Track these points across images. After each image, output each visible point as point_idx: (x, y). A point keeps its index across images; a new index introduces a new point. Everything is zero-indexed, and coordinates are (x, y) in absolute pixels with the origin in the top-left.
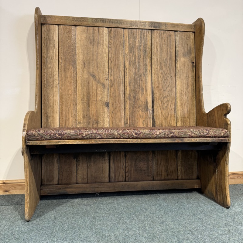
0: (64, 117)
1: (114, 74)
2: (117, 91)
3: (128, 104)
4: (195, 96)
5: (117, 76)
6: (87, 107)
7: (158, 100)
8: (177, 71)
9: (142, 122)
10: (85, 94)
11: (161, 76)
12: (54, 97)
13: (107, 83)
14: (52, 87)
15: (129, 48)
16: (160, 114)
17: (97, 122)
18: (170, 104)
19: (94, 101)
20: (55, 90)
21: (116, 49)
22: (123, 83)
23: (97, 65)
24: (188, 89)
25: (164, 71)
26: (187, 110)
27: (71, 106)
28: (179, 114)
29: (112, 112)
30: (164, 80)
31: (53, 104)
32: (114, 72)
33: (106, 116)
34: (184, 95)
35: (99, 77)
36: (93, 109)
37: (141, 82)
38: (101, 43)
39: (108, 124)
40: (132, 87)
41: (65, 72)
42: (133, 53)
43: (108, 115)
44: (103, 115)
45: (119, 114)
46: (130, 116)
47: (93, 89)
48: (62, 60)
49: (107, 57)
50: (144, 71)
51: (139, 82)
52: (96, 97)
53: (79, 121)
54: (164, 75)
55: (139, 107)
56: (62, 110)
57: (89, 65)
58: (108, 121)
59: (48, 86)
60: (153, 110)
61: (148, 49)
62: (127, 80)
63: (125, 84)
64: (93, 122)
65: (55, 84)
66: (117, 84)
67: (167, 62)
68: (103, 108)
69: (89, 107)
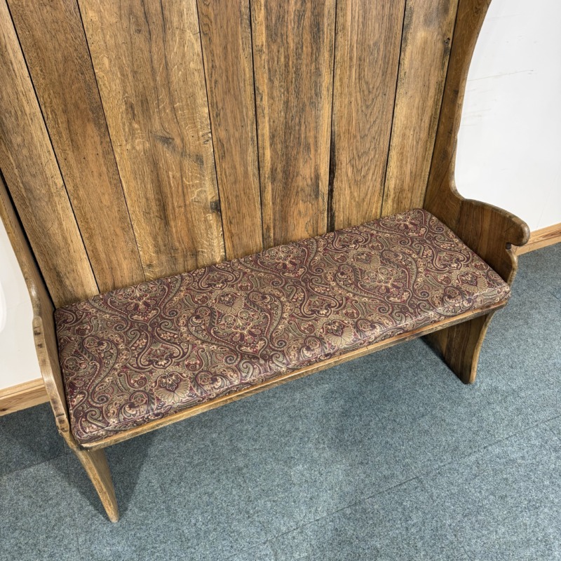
0: (106, 266)
1: (226, 120)
2: (238, 166)
3: (270, 192)
4: (434, 135)
5: (234, 125)
6: (163, 225)
7: (344, 164)
8: (402, 74)
9: (304, 226)
10: (151, 195)
11: (359, 98)
12: (60, 224)
13: (208, 150)
14: (46, 199)
15: (267, 27)
16: (348, 198)
17: (195, 254)
18: (373, 167)
19: (180, 207)
20: (59, 207)
21: (226, 36)
22: (252, 139)
23: (172, 102)
24: (421, 120)
25: (367, 83)
26: (411, 173)
27: (116, 235)
28: (392, 186)
29: (231, 223)
30: (364, 108)
31: (66, 243)
32: (225, 114)
33: (215, 233)
34: (411, 137)
35: (182, 140)
36: (178, 226)
37: (303, 128)
38: (175, 24)
39: (222, 250)
40: (279, 146)
41: (75, 146)
42: (279, 40)
43: (221, 229)
44: (207, 234)
45: (248, 221)
46: (274, 220)
47: (171, 176)
48: (53, 111)
49: (198, 71)
50: (313, 91)
51: (297, 128)
52: (184, 196)
53: (148, 263)
54: (366, 93)
55: (297, 192)
56: (95, 250)
57: (148, 110)
58: (222, 243)
59: (35, 199)
60: (331, 192)
61: (325, 20)
62: (265, 130)
63: (260, 142)
64: (185, 256)
65: (53, 190)
66: (238, 148)
67: (379, 49)
68: (206, 218)
69: (167, 223)
